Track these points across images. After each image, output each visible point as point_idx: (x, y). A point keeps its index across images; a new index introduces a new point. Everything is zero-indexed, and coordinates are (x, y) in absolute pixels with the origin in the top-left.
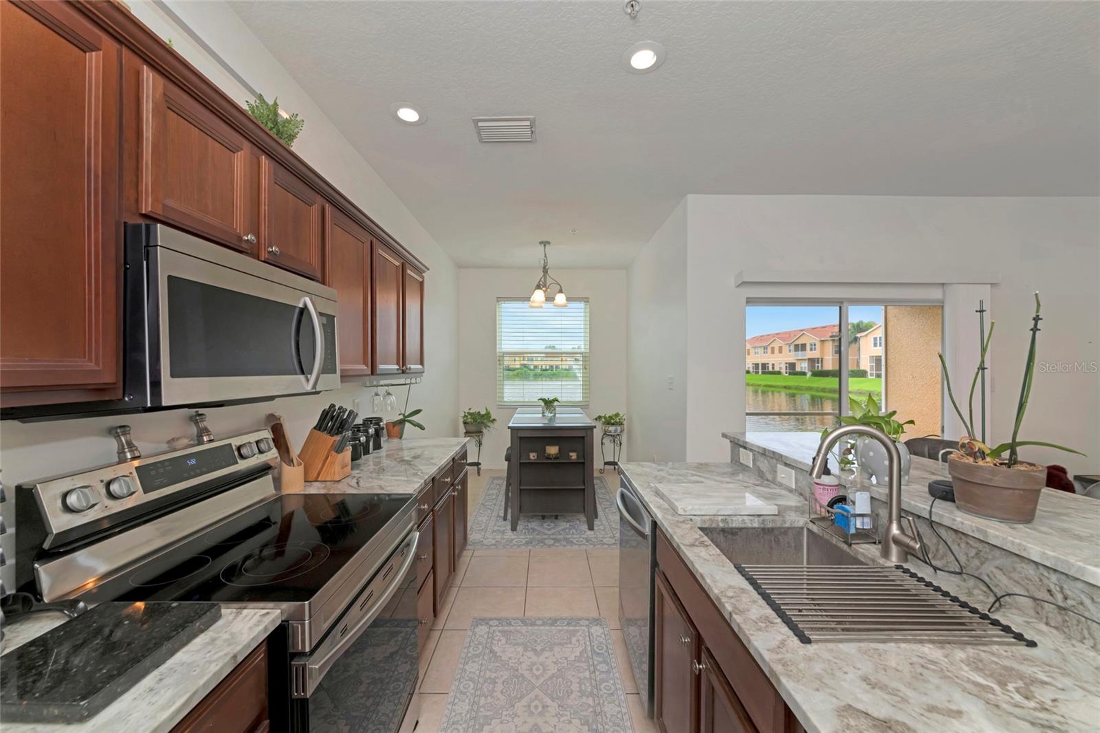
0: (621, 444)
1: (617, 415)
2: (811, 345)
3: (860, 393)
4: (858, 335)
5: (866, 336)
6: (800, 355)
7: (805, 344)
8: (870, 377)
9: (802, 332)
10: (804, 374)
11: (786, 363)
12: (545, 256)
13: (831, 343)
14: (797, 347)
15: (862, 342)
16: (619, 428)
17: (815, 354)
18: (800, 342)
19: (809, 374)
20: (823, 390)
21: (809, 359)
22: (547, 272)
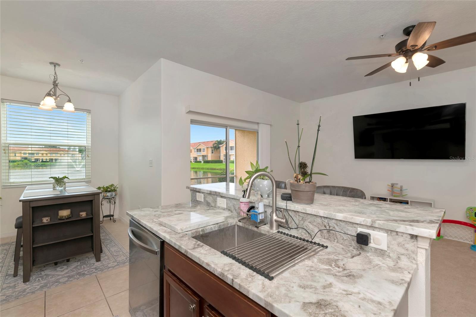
0: (115, 203)
1: (112, 185)
2: (203, 149)
3: (221, 170)
4: (220, 146)
5: (222, 146)
6: (199, 153)
7: (201, 149)
8: (224, 163)
9: (200, 144)
10: (200, 162)
11: (194, 157)
12: (55, 74)
13: (210, 148)
14: (197, 149)
15: (221, 148)
16: (114, 193)
17: (204, 153)
18: (199, 148)
19: (202, 162)
20: (208, 169)
21: (202, 155)
22: (57, 86)
